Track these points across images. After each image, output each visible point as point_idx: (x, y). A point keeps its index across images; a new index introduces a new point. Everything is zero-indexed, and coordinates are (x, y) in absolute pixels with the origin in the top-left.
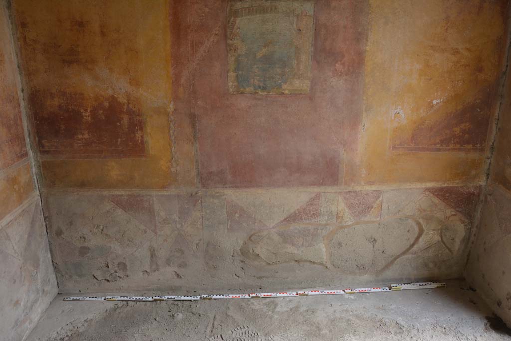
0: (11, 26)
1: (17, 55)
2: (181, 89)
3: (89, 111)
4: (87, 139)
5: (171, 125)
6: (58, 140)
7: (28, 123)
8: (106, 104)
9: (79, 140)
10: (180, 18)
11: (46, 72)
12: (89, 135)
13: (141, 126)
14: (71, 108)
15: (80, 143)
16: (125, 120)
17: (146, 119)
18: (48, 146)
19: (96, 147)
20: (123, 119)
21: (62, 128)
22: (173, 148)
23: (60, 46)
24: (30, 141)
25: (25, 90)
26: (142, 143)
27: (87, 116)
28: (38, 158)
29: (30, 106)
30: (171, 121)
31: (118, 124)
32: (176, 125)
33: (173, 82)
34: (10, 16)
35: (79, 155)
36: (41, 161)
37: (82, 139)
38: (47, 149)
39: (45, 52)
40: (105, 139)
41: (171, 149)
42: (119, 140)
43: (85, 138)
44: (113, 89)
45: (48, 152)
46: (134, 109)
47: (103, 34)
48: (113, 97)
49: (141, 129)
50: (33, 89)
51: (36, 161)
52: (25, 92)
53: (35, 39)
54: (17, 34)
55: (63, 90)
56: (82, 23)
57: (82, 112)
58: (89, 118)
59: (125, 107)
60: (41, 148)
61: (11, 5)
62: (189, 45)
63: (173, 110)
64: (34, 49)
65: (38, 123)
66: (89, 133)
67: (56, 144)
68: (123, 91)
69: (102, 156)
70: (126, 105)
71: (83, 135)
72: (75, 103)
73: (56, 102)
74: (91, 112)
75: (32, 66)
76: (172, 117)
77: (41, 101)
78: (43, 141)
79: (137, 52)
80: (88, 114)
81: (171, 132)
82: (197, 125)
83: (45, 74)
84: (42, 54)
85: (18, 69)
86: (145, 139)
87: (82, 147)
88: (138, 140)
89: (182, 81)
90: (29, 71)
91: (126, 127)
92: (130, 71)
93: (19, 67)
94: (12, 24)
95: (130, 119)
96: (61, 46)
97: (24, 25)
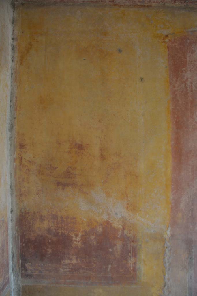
0: (9, 147)
1: (11, 175)
2: (180, 215)
3: (80, 235)
4: (75, 264)
5: (167, 251)
6: (42, 264)
7: (12, 244)
8: (100, 230)
9: (66, 265)
10: (182, 143)
11: (38, 194)
12: (77, 260)
13: (135, 253)
14: (61, 231)
15: (66, 268)
16: (119, 245)
17: (141, 245)
18: (31, 270)
19: (84, 272)
20: (116, 245)
21: (49, 253)
22: (167, 275)
23: (55, 168)
24: (13, 263)
25: (14, 210)
26: (134, 270)
27: (77, 241)
28: (19, 282)
29: (17, 227)
30: (167, 248)
31: (111, 250)
32: (172, 251)
33: (172, 208)
34: (11, 138)
35: (63, 281)
36: (21, 285)
37: (69, 264)
38: (29, 272)
39: (39, 173)
40: (95, 265)
41: (165, 276)
42: (110, 266)
43: (72, 264)
44: (109, 214)
45: (30, 276)
46: (129, 235)
47: (103, 157)
48: (107, 222)
49: (135, 256)
50: (22, 210)
51: (16, 285)
52: (14, 212)
53: (30, 160)
54: (14, 154)
55: (53, 213)
56: (82, 145)
57: (73, 237)
58: (80, 243)
59: (120, 233)
60: (23, 271)
61: (13, 127)
62: (190, 170)
63: (170, 235)
64: (29, 170)
65: (24, 245)
66: (77, 258)
67: (40, 268)
68: (119, 216)
69: (89, 282)
70: (121, 230)
71: (71, 260)
72: (65, 227)
73: (45, 225)
74: (81, 237)
75: (25, 187)
76: (168, 244)
77: (30, 223)
78: (27, 265)
79: (137, 177)
80: (78, 239)
81: (166, 258)
82: (193, 251)
83: (37, 195)
84: (36, 175)
85: (10, 190)
86: (138, 266)
87: (68, 273)
88: (130, 267)
89: (182, 206)
90: (21, 191)
91: (119, 253)
92: (129, 196)
93: (11, 188)
94: (11, 145)
95: (124, 245)
96: (57, 168)
97: (22, 146)
